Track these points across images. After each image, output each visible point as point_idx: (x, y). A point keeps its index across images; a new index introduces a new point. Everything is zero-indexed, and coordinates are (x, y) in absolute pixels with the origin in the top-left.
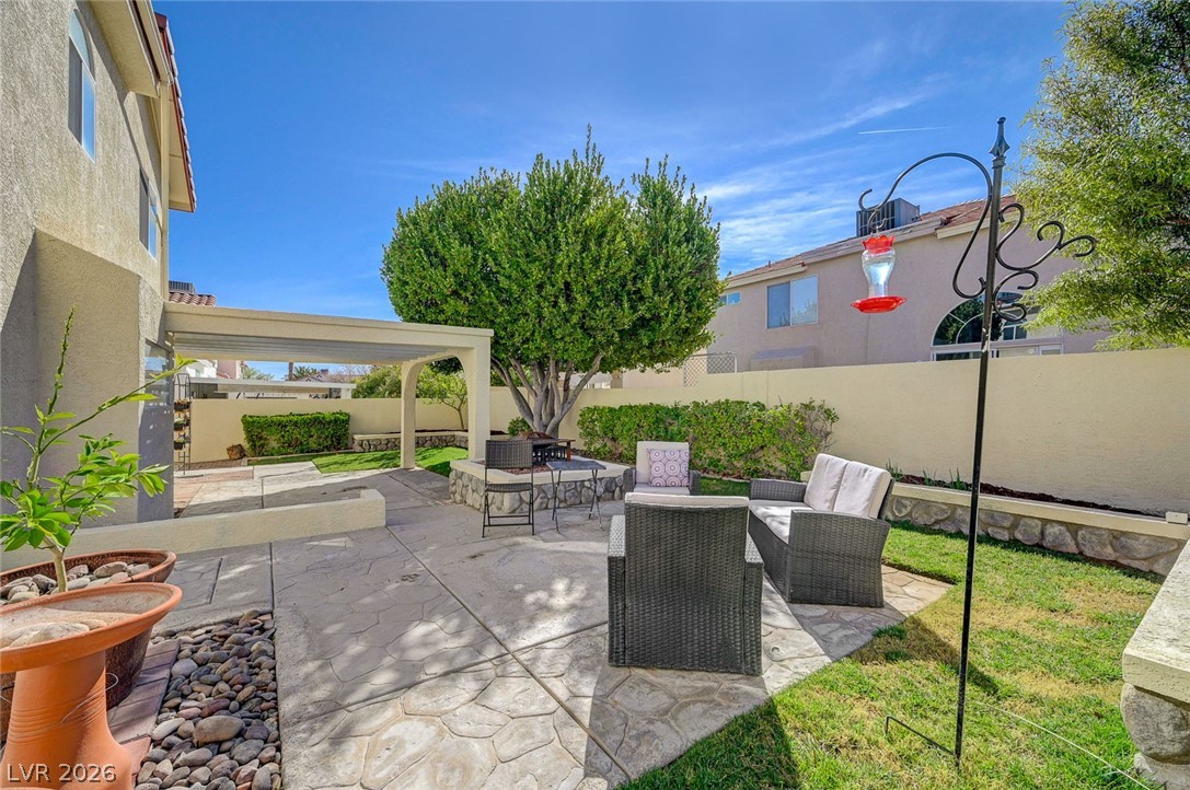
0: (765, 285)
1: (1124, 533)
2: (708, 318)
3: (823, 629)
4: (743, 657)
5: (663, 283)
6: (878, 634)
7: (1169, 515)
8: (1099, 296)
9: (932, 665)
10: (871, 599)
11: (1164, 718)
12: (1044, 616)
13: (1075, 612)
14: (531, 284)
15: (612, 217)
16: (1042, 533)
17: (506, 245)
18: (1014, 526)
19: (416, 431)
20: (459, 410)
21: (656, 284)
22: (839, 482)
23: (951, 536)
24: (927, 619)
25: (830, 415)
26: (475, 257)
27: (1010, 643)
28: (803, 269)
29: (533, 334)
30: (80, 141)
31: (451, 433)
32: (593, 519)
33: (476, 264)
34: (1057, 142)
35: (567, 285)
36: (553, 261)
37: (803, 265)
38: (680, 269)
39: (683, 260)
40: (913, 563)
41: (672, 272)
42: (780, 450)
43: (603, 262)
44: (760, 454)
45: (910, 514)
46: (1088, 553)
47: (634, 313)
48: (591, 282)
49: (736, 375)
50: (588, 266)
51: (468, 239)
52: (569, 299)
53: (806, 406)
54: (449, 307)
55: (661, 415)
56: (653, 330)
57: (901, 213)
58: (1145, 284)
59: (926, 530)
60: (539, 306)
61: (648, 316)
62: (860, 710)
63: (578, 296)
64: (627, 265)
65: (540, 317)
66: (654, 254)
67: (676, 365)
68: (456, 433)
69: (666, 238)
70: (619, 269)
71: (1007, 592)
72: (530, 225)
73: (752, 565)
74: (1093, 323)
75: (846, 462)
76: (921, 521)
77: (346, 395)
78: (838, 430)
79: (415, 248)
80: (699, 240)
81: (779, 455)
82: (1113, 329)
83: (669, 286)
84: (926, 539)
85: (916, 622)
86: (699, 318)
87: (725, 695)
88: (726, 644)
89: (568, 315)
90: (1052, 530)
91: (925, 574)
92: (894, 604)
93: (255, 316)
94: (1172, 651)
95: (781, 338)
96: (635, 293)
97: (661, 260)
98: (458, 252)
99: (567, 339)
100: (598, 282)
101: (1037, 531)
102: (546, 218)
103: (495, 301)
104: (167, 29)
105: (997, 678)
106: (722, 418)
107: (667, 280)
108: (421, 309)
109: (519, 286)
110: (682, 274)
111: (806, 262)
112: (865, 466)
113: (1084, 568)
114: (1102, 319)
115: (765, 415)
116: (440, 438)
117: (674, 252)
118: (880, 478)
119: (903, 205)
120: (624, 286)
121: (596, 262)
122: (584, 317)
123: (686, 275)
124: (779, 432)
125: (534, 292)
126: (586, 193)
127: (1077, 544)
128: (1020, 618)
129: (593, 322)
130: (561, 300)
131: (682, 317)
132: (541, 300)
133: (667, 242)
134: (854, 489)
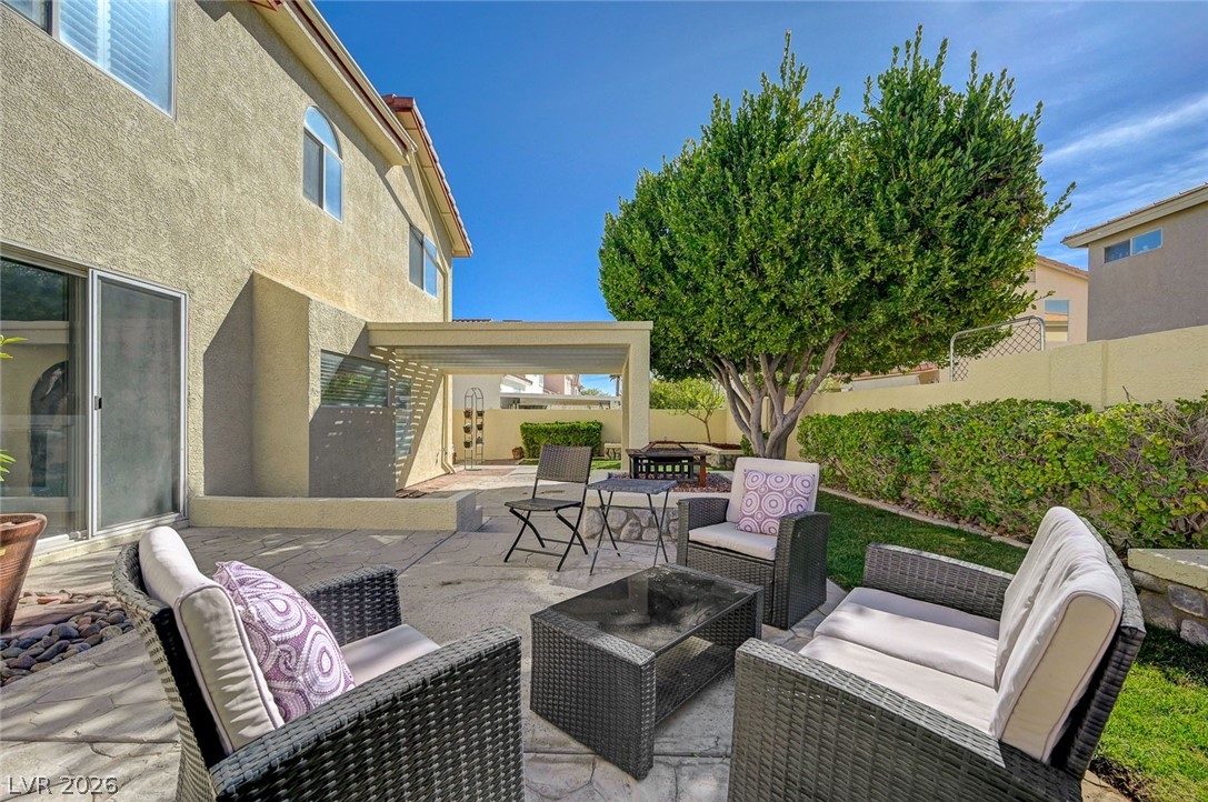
20: (705, 422)
30: (322, 207)
41: (918, 202)
48: (783, 244)
56: (892, 299)
63: (768, 266)
83: (914, 225)
99: (760, 326)
100: (794, 242)
104: (416, 108)
107: (910, 216)
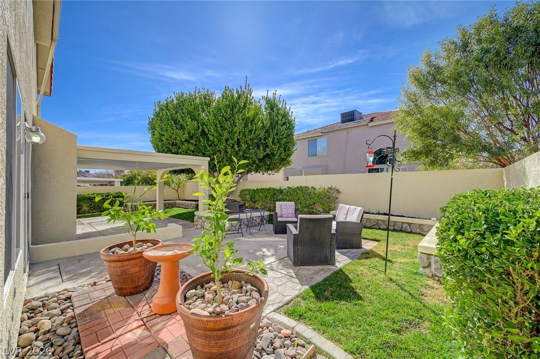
0: (307, 140)
1: (422, 225)
2: (291, 155)
3: (348, 254)
4: (330, 261)
5: (276, 141)
6: (363, 254)
7: (432, 219)
8: (416, 155)
9: (377, 259)
10: (359, 247)
11: (425, 258)
12: (402, 247)
13: (410, 245)
14: (223, 139)
15: (257, 114)
16: (402, 226)
17: (213, 122)
18: (395, 225)
19: (164, 201)
20: (177, 191)
21: (273, 141)
22: (347, 213)
23: (377, 229)
24: (374, 250)
25: (338, 192)
26: (199, 127)
27: (395, 253)
28: (322, 134)
29: (223, 159)
31: (174, 201)
32: (261, 231)
33: (199, 129)
34: (405, 108)
35: (238, 139)
36: (232, 130)
37: (322, 133)
38: (282, 135)
39: (283, 132)
40: (368, 237)
41: (279, 136)
42: (321, 204)
43: (253, 132)
44: (313, 206)
45: (365, 223)
46: (413, 231)
47: (264, 152)
48: (248, 139)
49: (303, 177)
50: (247, 133)
51: (193, 118)
52: (239, 145)
53: (329, 188)
54: (185, 147)
55: (275, 192)
56: (271, 159)
57: (356, 116)
58: (427, 152)
59: (370, 228)
60: (226, 147)
61: (270, 153)
62: (362, 268)
63: (243, 145)
64: (262, 134)
65: (226, 152)
66: (272, 129)
67: (276, 172)
68: (176, 201)
69: (277, 123)
70: (259, 135)
71: (393, 242)
72: (223, 115)
73: (333, 234)
74: (415, 162)
75: (349, 206)
76: (368, 226)
77: (117, 184)
78: (341, 196)
79: (168, 120)
80: (288, 124)
81: (321, 206)
82: (420, 164)
83: (278, 142)
84: (370, 231)
85: (371, 251)
86: (288, 154)
87: (328, 269)
88: (326, 257)
89: (238, 152)
90: (405, 225)
91: (372, 240)
92: (365, 247)
93: (112, 151)
94: (428, 244)
95: (313, 161)
96: (265, 144)
97: (275, 132)
98: (191, 125)
100: (251, 139)
101: (400, 226)
102: (230, 113)
103: (206, 145)
105: (392, 260)
106: (300, 192)
107: (278, 139)
108: (171, 147)
109: (217, 139)
110: (283, 137)
111: (323, 132)
112: (355, 207)
113: (412, 235)
114: (417, 161)
115: (316, 192)
116: (169, 204)
117: (280, 129)
118: (361, 210)
119: (357, 112)
120: (260, 140)
121: (251, 131)
122: (244, 153)
123: (284, 138)
124: (321, 198)
125: (224, 142)
126: (245, 104)
127: (411, 229)
128: (397, 248)
129: (248, 155)
130: (236, 146)
131: (282, 154)
132: (227, 145)
133: (277, 125)
134: (352, 214)
